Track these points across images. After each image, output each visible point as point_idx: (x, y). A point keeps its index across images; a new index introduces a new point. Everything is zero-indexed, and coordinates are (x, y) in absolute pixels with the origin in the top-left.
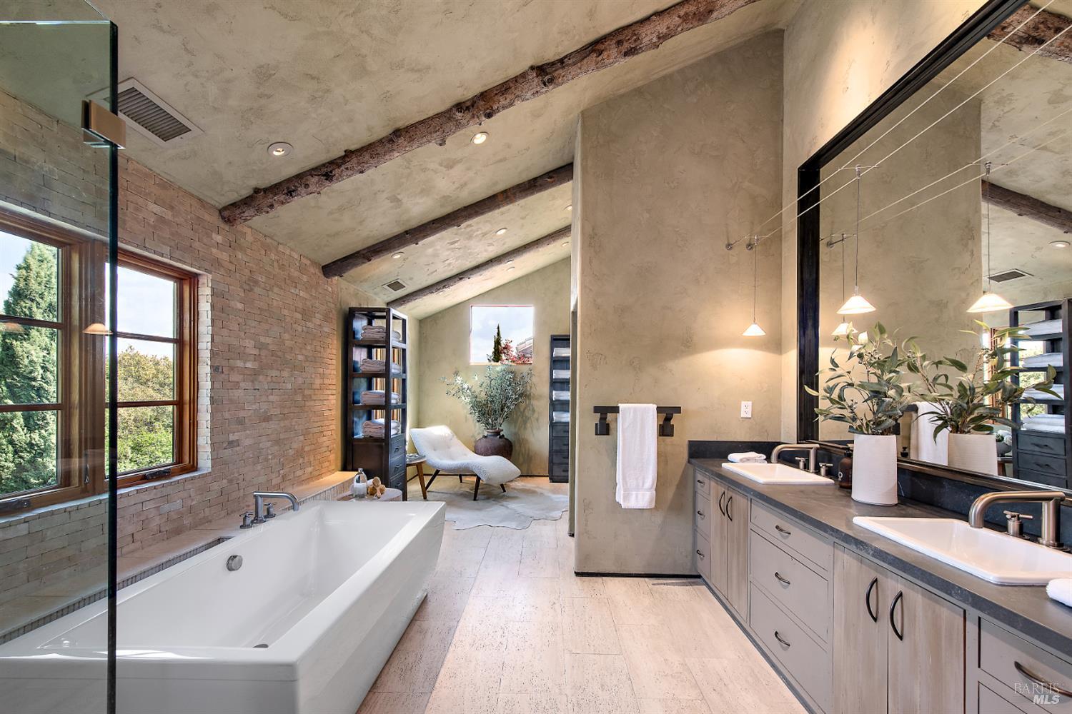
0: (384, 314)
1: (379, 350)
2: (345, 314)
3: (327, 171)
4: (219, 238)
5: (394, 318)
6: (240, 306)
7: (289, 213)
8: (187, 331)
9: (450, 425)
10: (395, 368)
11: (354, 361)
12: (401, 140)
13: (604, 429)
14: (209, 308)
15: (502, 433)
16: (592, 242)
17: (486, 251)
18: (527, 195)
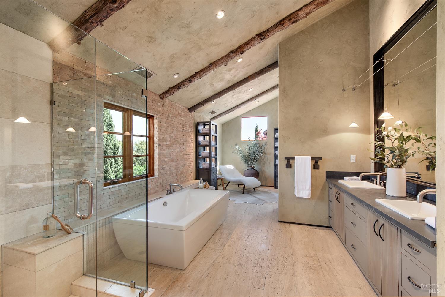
0: (209, 124)
1: (208, 136)
2: (196, 124)
3: (190, 80)
4: (159, 104)
5: (212, 125)
6: (165, 125)
7: (179, 94)
8: (151, 133)
9: (234, 165)
10: (213, 143)
11: (199, 141)
12: (213, 66)
13: (289, 166)
14: (157, 126)
15: (254, 168)
16: (283, 93)
17: (246, 97)
18: (260, 76)
